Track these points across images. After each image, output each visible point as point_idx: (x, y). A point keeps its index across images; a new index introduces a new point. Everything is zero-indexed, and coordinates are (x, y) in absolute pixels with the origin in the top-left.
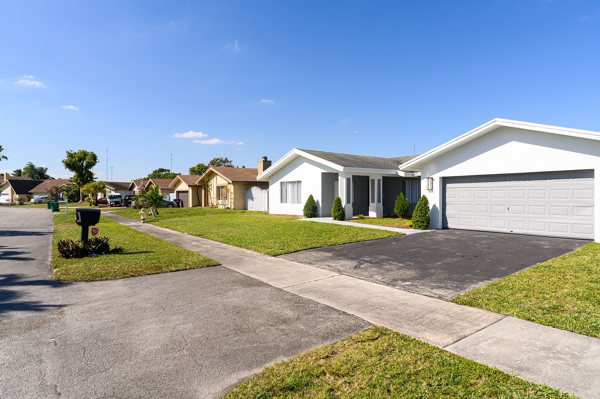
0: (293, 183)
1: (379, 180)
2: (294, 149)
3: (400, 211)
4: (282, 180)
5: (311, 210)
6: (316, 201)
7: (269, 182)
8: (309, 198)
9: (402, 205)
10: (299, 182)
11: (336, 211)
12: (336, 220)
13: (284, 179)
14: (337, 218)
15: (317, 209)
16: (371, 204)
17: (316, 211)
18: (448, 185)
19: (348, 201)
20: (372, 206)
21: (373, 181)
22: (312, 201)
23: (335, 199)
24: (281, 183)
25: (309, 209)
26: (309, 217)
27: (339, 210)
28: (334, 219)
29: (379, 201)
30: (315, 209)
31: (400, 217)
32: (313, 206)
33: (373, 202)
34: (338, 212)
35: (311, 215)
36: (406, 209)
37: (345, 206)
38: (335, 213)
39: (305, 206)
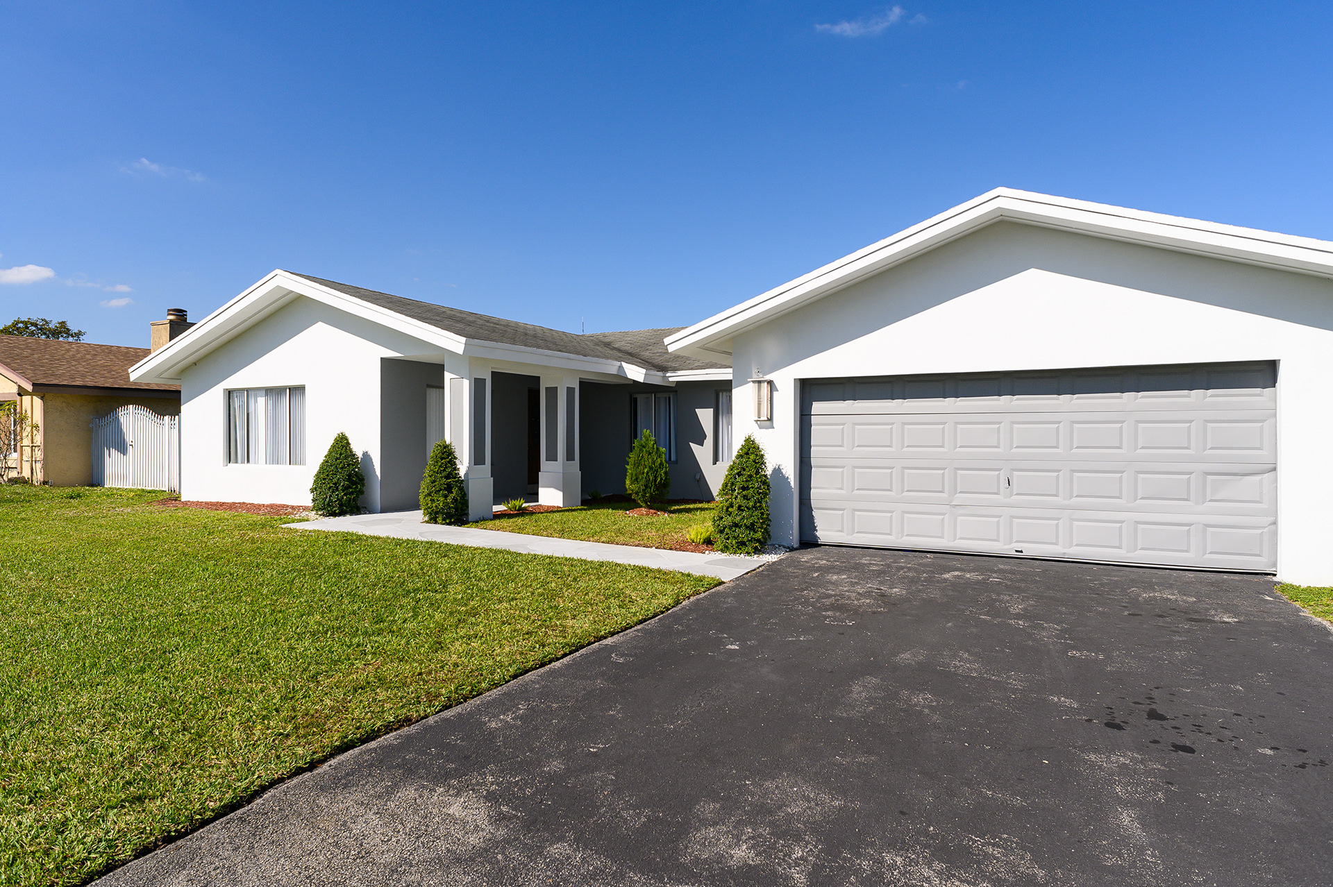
0: (273, 392)
1: (570, 391)
2: (277, 271)
3: (646, 486)
4: (233, 382)
5: (340, 488)
6: (359, 454)
7: (180, 391)
8: (333, 446)
9: (651, 468)
10: (297, 391)
11: (439, 491)
12: (436, 522)
13: (237, 380)
14: (440, 519)
15: (363, 485)
16: (545, 465)
17: (361, 492)
18: (817, 407)
19: (478, 458)
20: (548, 469)
21: (552, 392)
22: (346, 457)
23: (431, 451)
24: (230, 393)
25: (335, 484)
26: (334, 514)
27: (449, 488)
28: (431, 519)
29: (570, 457)
30: (356, 483)
31: (641, 507)
32: (349, 476)
33: (552, 457)
34: (446, 497)
35: (341, 505)
36: (661, 479)
37: (466, 475)
38: (432, 501)
39: (319, 472)
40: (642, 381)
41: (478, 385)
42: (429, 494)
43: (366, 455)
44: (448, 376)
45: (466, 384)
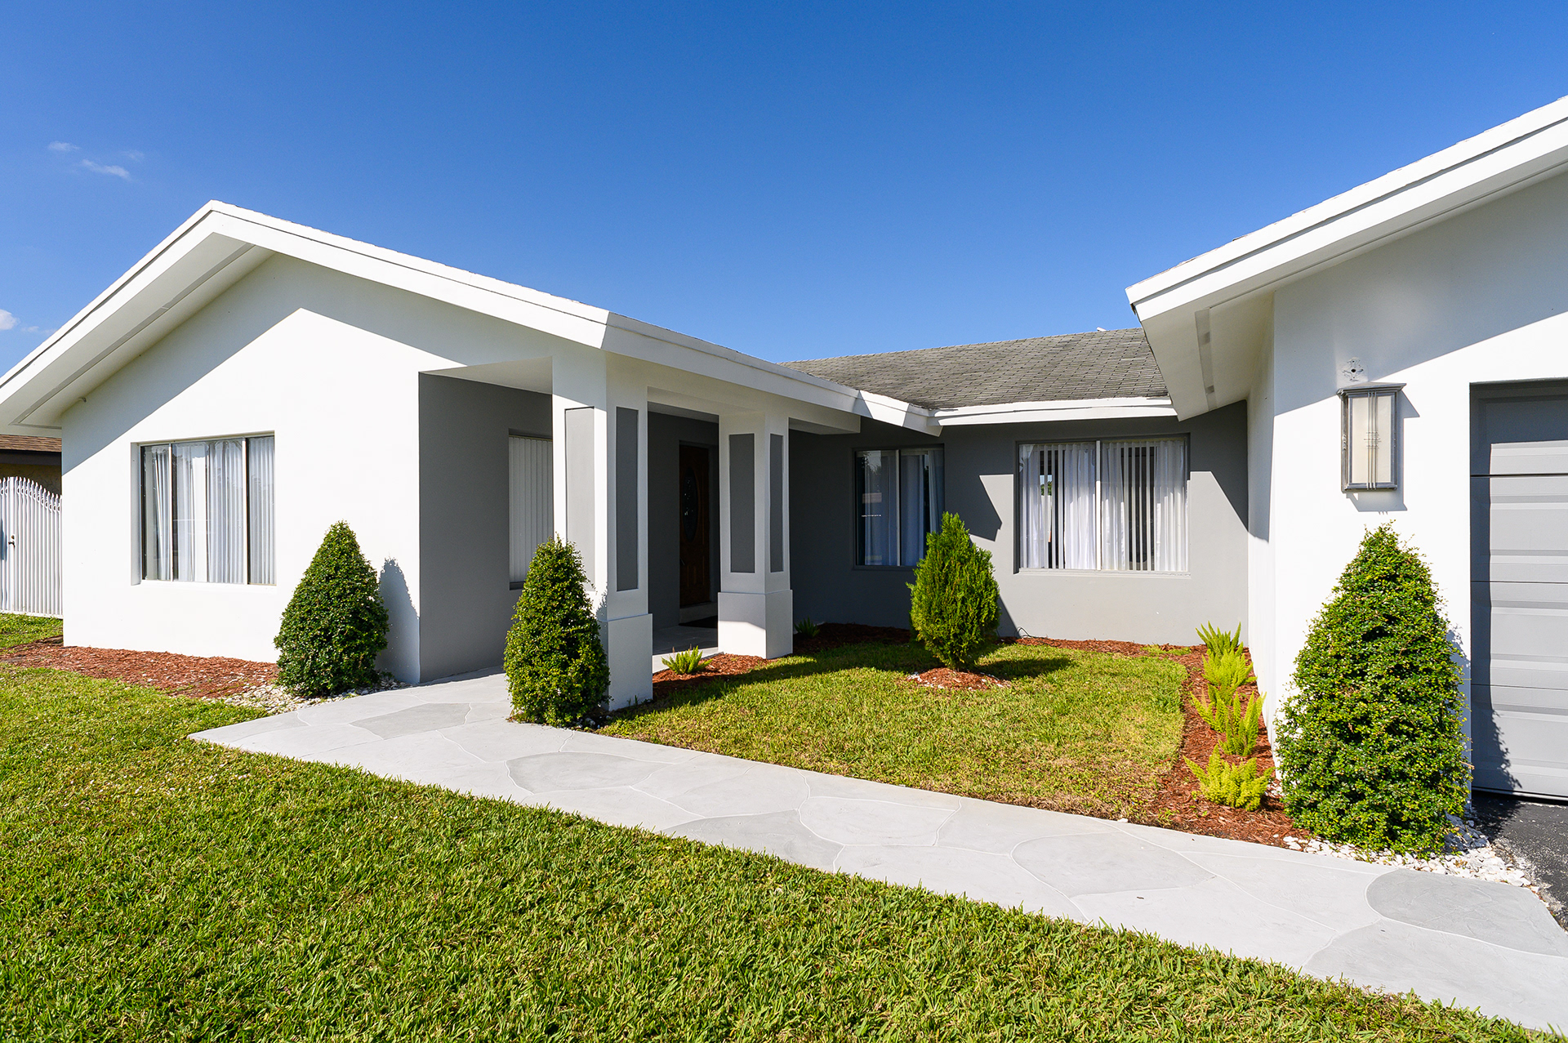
0: (213, 445)
1: (776, 440)
2: (213, 204)
3: (962, 627)
4: (152, 428)
5: (336, 638)
6: (378, 566)
7: (59, 455)
8: (322, 552)
9: (971, 591)
10: (257, 443)
11: (549, 653)
12: (541, 721)
13: (155, 427)
14: (550, 714)
15: (385, 628)
16: (730, 580)
17: (382, 644)
18: (1503, 456)
21: (743, 445)
22: (348, 575)
23: (524, 560)
24: (143, 451)
25: (326, 630)
26: (324, 693)
27: (570, 647)
28: (530, 714)
29: (775, 565)
30: (369, 627)
31: (943, 666)
32: (355, 612)
33: (743, 564)
34: (564, 666)
35: (338, 673)
36: (990, 612)
37: (603, 610)
38: (535, 675)
39: (292, 606)
40: (900, 423)
41: (623, 421)
42: (527, 661)
43: (391, 567)
44: (559, 404)
45: (600, 420)
